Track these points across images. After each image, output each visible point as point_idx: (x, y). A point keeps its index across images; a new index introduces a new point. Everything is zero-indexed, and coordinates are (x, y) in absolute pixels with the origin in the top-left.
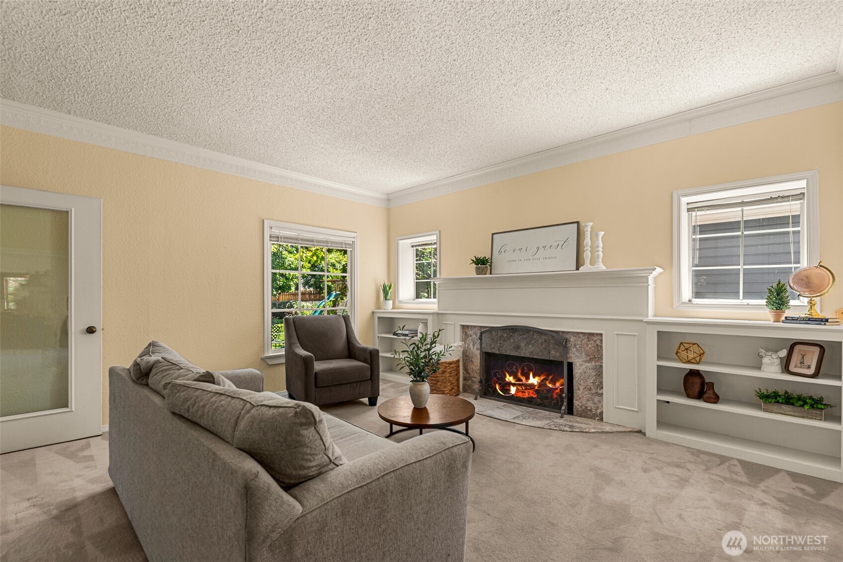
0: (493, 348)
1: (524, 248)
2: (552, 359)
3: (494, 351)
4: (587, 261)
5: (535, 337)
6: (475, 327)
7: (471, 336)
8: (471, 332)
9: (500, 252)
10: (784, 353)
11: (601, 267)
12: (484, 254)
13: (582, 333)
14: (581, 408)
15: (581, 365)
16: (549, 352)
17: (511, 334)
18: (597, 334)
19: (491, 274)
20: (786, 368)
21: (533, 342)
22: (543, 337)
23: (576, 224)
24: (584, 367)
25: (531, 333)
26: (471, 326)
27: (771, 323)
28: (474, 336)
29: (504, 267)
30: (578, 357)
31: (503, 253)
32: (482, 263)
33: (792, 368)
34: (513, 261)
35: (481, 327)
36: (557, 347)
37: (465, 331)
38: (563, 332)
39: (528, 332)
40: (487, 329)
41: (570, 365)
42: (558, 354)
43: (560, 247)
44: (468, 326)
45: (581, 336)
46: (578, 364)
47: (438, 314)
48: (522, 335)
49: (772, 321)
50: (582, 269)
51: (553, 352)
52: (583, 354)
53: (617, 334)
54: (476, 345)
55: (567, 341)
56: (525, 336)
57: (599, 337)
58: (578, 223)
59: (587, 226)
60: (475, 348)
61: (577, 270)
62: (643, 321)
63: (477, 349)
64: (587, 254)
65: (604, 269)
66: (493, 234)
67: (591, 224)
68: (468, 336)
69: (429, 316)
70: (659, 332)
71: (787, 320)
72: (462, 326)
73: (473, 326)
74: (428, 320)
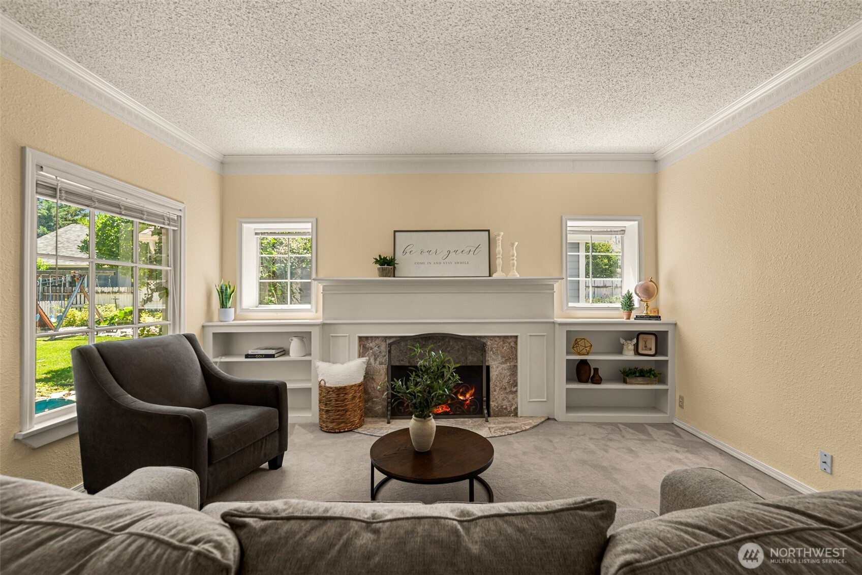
0: (402, 361)
1: (433, 251)
2: (469, 364)
3: (403, 363)
4: (499, 269)
5: (451, 344)
6: (378, 337)
7: (371, 349)
8: (371, 345)
9: (405, 252)
10: (635, 340)
11: (515, 275)
12: (388, 254)
13: (498, 337)
14: (497, 408)
15: (497, 367)
16: (466, 358)
17: (424, 343)
18: (511, 337)
19: (394, 277)
20: (637, 352)
21: (448, 349)
22: (459, 343)
23: (487, 233)
24: (500, 368)
25: (447, 340)
26: (372, 337)
27: (624, 320)
28: (376, 348)
29: (407, 268)
30: (494, 360)
31: (408, 254)
32: (387, 264)
33: (640, 351)
34: (422, 263)
35: (386, 338)
36: (474, 352)
37: (363, 343)
38: (480, 337)
39: (443, 340)
40: (394, 339)
41: (488, 368)
42: (475, 359)
43: (471, 253)
44: (367, 338)
45: (497, 339)
46: (494, 367)
47: (323, 325)
48: (436, 343)
49: (625, 318)
50: (495, 276)
51: (470, 358)
52: (500, 357)
53: (530, 336)
54: (378, 359)
55: (484, 345)
56: (440, 343)
57: (514, 339)
58: (489, 231)
59: (499, 235)
60: (378, 362)
61: (490, 276)
62: (554, 323)
63: (381, 364)
64: (499, 262)
65: (518, 276)
66: (395, 231)
67: (502, 233)
68: (368, 349)
69: (313, 327)
70: (568, 332)
71: (637, 318)
72: (360, 338)
73: (375, 337)
74: (310, 333)
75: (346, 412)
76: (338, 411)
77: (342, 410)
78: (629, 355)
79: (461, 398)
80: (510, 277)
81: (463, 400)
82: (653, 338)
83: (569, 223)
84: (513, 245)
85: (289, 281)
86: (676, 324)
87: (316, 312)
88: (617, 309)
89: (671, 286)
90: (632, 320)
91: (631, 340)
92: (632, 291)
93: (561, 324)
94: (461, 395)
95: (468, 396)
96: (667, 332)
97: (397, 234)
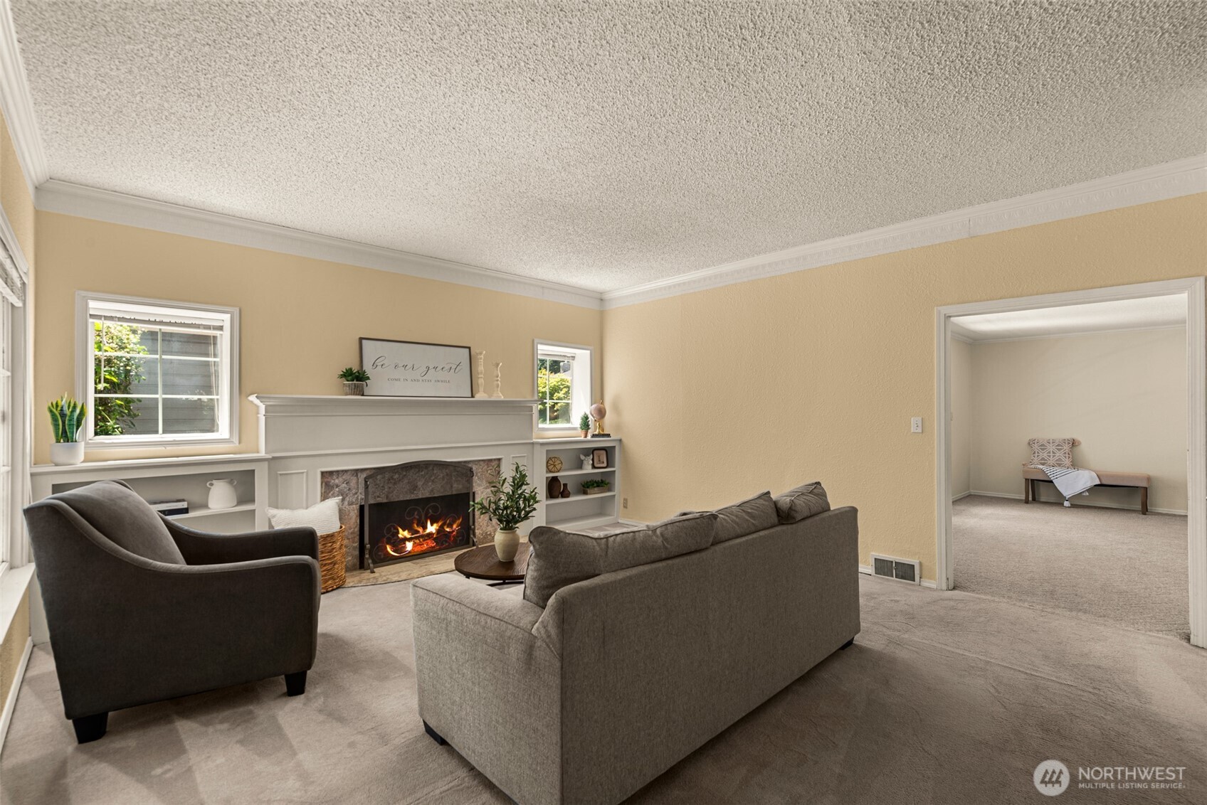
0: (378, 497)
1: (410, 366)
2: (454, 493)
3: (380, 500)
4: (481, 389)
5: (435, 472)
6: (346, 471)
7: (337, 486)
8: (337, 481)
9: (375, 365)
10: (592, 456)
11: (499, 396)
12: (354, 366)
13: (483, 460)
14: (482, 535)
15: (482, 493)
16: (452, 486)
17: (404, 473)
18: (495, 460)
19: (363, 395)
20: (594, 467)
21: (432, 478)
22: (444, 471)
23: (468, 350)
24: (484, 494)
25: (433, 468)
26: (338, 471)
27: (583, 438)
28: (345, 485)
29: (381, 384)
30: (479, 485)
31: (379, 367)
32: (356, 379)
33: (596, 465)
34: (396, 380)
35: (357, 471)
36: (459, 479)
37: (326, 480)
38: (465, 462)
39: (426, 468)
40: (370, 472)
41: (474, 493)
42: (460, 486)
43: (452, 371)
44: (331, 473)
45: (482, 463)
46: (479, 492)
47: (269, 459)
48: (419, 472)
49: (583, 436)
50: (478, 397)
51: (455, 485)
52: (484, 481)
53: (513, 457)
54: (347, 499)
55: (471, 470)
56: (423, 473)
57: (497, 462)
58: (469, 348)
59: (481, 354)
60: (346, 503)
61: (473, 396)
62: (533, 443)
63: (351, 504)
64: (481, 381)
65: (502, 398)
66: (361, 339)
67: (484, 352)
68: (333, 487)
69: (258, 463)
70: (547, 451)
71: (594, 436)
72: (323, 473)
73: (343, 471)
74: (253, 471)
75: (335, 564)
76: (325, 565)
77: (331, 563)
78: (588, 469)
79: (448, 530)
80: (493, 399)
81: (449, 532)
82: (604, 452)
83: (540, 347)
84: (498, 365)
85: (160, 396)
86: (620, 440)
87: (240, 443)
88: (575, 429)
89: (616, 407)
90: (589, 437)
91: (589, 456)
92: (588, 413)
93: (542, 444)
94: (447, 527)
95: (455, 526)
96: (615, 447)
97: (364, 341)
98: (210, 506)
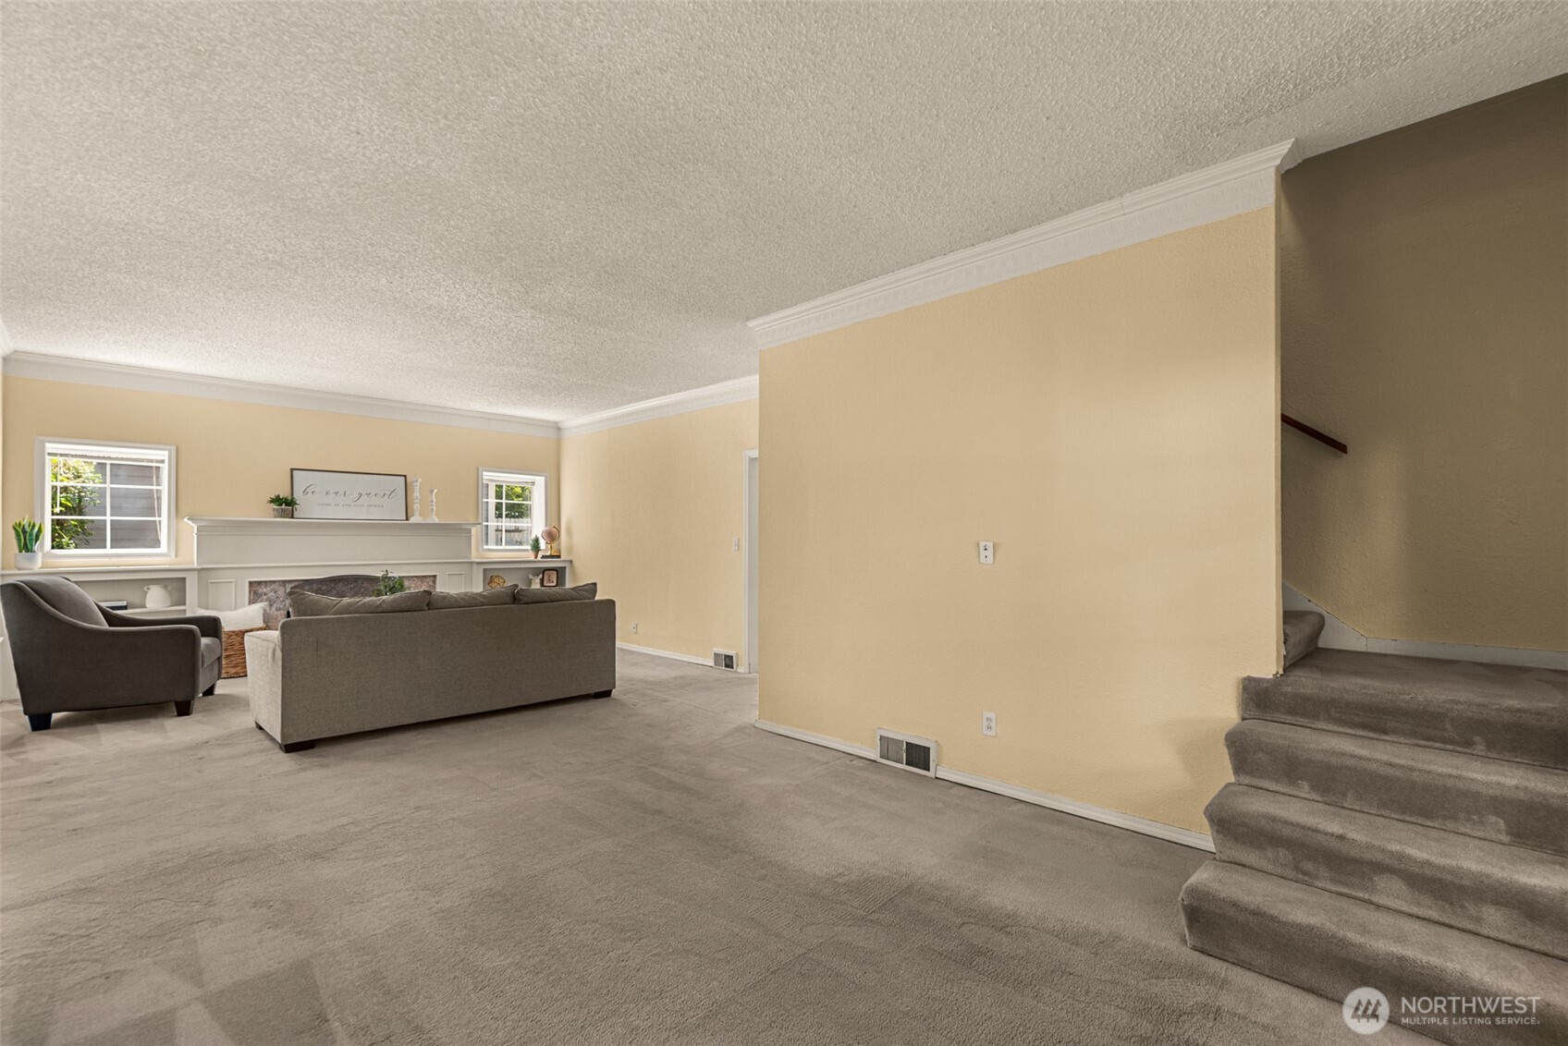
1: (341, 492)
4: (417, 513)
5: (365, 585)
6: (274, 582)
7: (265, 594)
8: (265, 590)
9: (306, 492)
10: (541, 576)
11: (434, 519)
12: (284, 493)
13: (416, 577)
17: (333, 586)
18: (429, 576)
19: (292, 517)
20: (542, 585)
21: (362, 590)
22: (374, 584)
23: (403, 477)
25: (360, 581)
26: (266, 582)
27: (533, 558)
28: (272, 594)
29: (308, 507)
31: (310, 494)
32: (285, 504)
33: (545, 584)
34: (327, 505)
35: (284, 582)
37: (254, 588)
39: (356, 582)
40: (296, 583)
43: (387, 496)
44: (259, 583)
45: (413, 578)
47: (200, 570)
48: (347, 585)
50: (412, 520)
53: (448, 574)
54: (275, 605)
56: (352, 585)
57: (432, 579)
58: (405, 476)
59: (417, 481)
60: (274, 608)
61: (407, 519)
62: (471, 563)
63: (278, 609)
64: (416, 506)
65: (437, 521)
66: (292, 470)
67: (420, 480)
68: (261, 595)
69: (188, 573)
70: (484, 570)
71: (543, 557)
72: (250, 583)
73: (270, 582)
74: (184, 579)
80: (428, 521)
82: (555, 573)
83: (484, 473)
84: (432, 491)
85: (108, 518)
86: (571, 561)
87: (176, 556)
88: (526, 550)
89: (569, 531)
90: (539, 558)
91: (538, 575)
92: (539, 536)
93: (478, 563)
96: (565, 568)
97: (295, 472)
98: (147, 605)
